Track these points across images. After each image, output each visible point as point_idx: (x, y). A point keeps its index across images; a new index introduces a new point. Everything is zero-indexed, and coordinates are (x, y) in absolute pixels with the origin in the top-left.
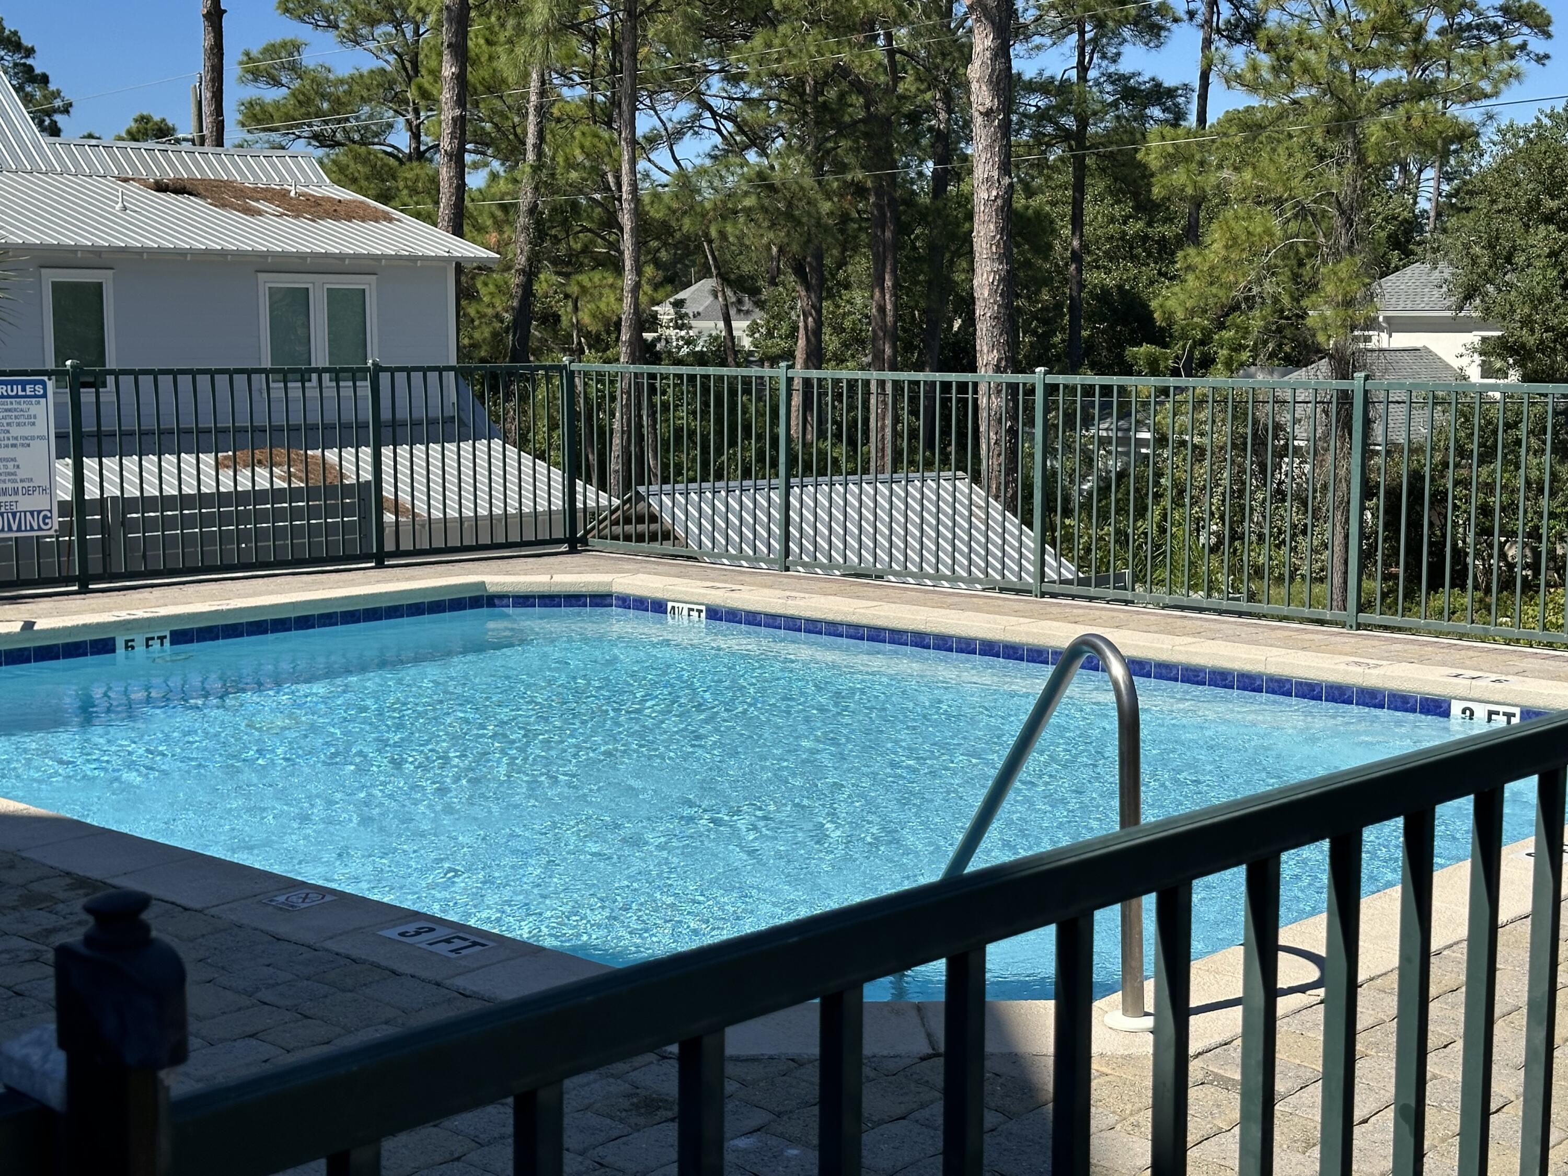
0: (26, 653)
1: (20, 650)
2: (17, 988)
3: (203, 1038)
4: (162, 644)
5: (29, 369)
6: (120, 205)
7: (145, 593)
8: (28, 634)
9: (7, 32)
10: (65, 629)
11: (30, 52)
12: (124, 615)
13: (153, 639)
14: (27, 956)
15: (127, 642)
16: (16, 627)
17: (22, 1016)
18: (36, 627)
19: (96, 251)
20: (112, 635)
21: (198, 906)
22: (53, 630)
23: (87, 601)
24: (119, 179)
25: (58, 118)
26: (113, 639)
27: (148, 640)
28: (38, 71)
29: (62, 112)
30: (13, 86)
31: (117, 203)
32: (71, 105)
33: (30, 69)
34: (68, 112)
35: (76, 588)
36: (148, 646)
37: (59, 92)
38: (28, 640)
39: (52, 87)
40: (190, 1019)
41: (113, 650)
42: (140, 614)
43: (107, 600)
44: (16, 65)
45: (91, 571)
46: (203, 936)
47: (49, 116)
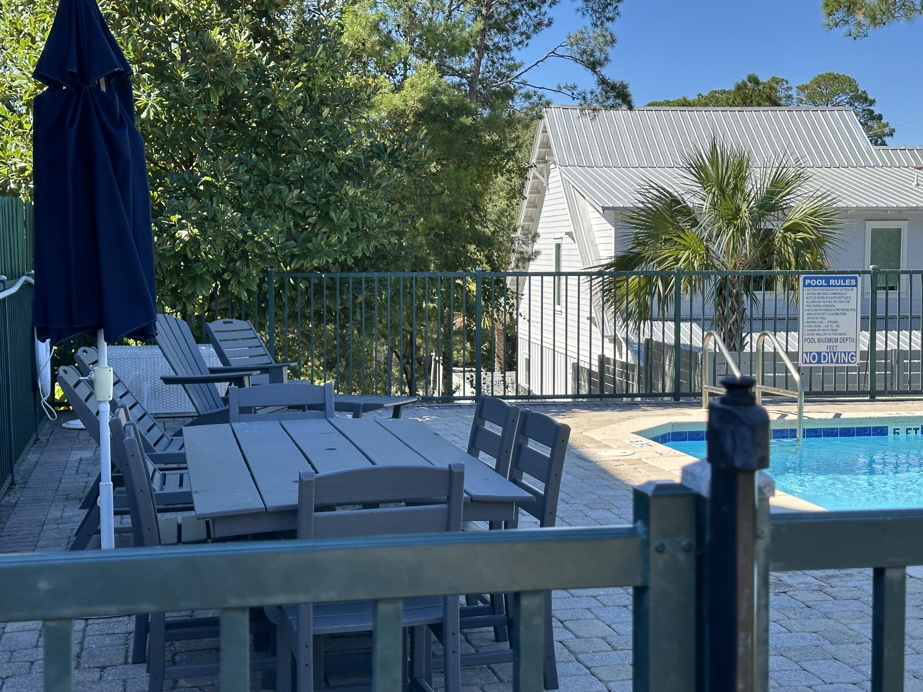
0: (835, 431)
1: (832, 429)
2: (808, 604)
3: (913, 649)
4: (916, 433)
5: (848, 270)
6: (915, 183)
7: (909, 404)
8: (837, 420)
9: (860, 92)
10: (859, 419)
11: (872, 102)
12: (894, 414)
13: (911, 429)
14: (816, 588)
15: (895, 429)
16: (831, 416)
17: (809, 618)
18: (841, 417)
19: (899, 210)
20: (886, 425)
21: (919, 576)
22: (851, 419)
23: (874, 406)
24: (916, 168)
25: (886, 139)
26: (887, 427)
27: (907, 429)
28: (876, 113)
29: (888, 135)
30: (861, 123)
31: (913, 182)
32: (894, 131)
33: (872, 112)
34: (892, 135)
35: (868, 398)
36: (907, 433)
37: (888, 124)
38: (837, 424)
39: (884, 121)
40: (907, 637)
41: (886, 434)
42: (904, 414)
43: (885, 406)
44: (864, 110)
45: (878, 389)
46: (920, 593)
47: (881, 138)
